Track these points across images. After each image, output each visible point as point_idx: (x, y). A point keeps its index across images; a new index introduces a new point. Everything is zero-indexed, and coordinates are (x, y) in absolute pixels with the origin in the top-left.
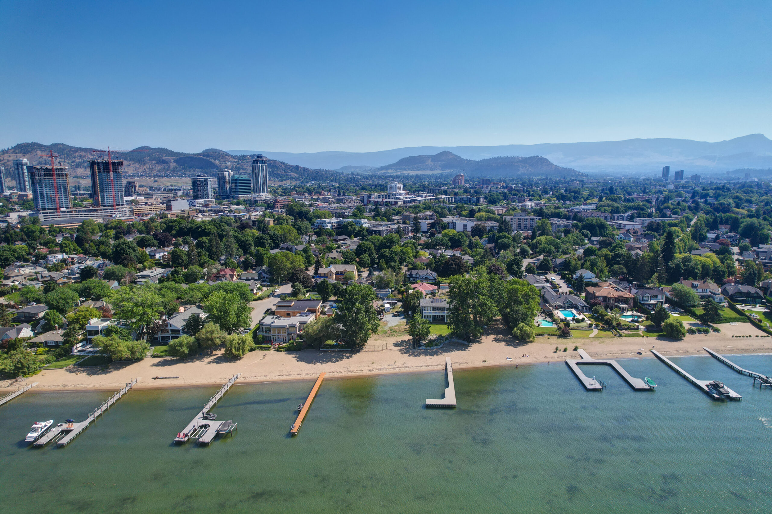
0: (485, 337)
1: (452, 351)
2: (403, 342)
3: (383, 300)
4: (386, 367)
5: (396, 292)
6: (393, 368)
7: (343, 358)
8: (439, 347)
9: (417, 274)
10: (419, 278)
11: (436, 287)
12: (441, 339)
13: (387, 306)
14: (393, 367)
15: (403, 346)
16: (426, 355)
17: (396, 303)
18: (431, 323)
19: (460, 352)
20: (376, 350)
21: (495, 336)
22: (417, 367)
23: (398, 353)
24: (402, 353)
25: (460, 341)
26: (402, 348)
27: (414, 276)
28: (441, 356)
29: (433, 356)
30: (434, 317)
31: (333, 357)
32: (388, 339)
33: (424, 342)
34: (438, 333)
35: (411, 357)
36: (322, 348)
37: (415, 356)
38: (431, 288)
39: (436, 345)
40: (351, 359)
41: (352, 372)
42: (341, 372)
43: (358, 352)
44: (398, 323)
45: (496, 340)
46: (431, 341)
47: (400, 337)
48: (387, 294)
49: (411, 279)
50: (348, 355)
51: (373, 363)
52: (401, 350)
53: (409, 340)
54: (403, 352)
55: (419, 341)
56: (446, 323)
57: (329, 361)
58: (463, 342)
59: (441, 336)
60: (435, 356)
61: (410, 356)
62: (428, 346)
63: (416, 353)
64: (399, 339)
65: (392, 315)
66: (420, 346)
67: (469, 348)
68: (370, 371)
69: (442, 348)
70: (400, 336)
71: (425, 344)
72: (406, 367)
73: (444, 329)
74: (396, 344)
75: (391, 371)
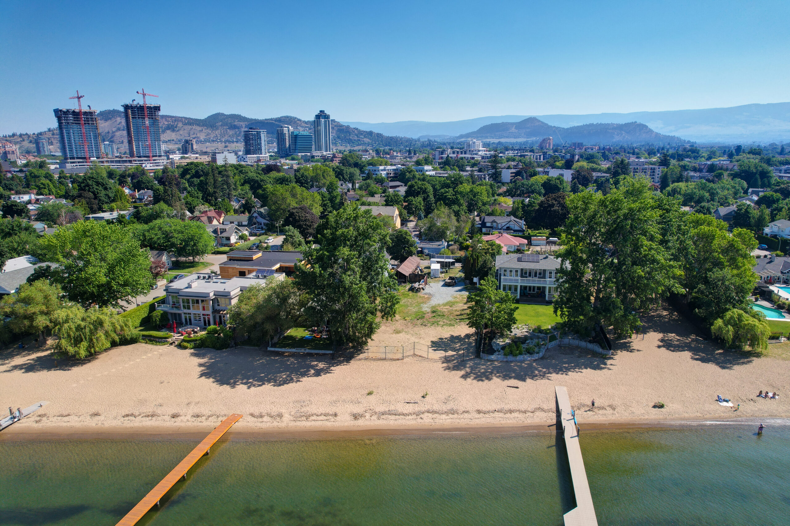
0: (640, 336)
1: (568, 370)
2: (454, 339)
3: (430, 256)
4: (402, 408)
5: (455, 247)
6: (418, 414)
7: (304, 374)
8: (536, 356)
9: (494, 221)
10: (497, 229)
11: (526, 241)
12: (538, 338)
13: (436, 266)
14: (417, 408)
15: (454, 350)
16: (506, 377)
17: (453, 264)
18: (518, 302)
19: (588, 373)
20: (389, 356)
21: (660, 336)
22: (479, 412)
23: (440, 366)
24: (448, 368)
25: (583, 344)
26: (450, 353)
27: (488, 224)
28: (544, 381)
29: (524, 380)
30: (524, 289)
31: (287, 368)
32: (423, 331)
33: (501, 342)
34: (533, 324)
35: (469, 380)
36: (274, 345)
37: (480, 377)
38: (518, 241)
39: (529, 352)
40: (324, 378)
41: (308, 417)
42: (280, 416)
43: (349, 358)
44: (450, 299)
45: (667, 345)
46: (518, 341)
47: (449, 328)
48: (440, 249)
49: (484, 230)
50: (321, 365)
51: (370, 394)
52: (446, 360)
53: (468, 336)
54: (451, 365)
55: (491, 339)
56: (549, 303)
57: (269, 381)
58: (590, 346)
59: (539, 330)
60: (529, 381)
61: (465, 377)
62: (511, 353)
63: (482, 369)
64: (446, 332)
65: (443, 283)
66: (491, 351)
67: (609, 362)
68: (356, 417)
69: (542, 358)
70: (451, 325)
71: (503, 348)
72: (453, 412)
73: (545, 315)
74: (437, 345)
75: (410, 422)
